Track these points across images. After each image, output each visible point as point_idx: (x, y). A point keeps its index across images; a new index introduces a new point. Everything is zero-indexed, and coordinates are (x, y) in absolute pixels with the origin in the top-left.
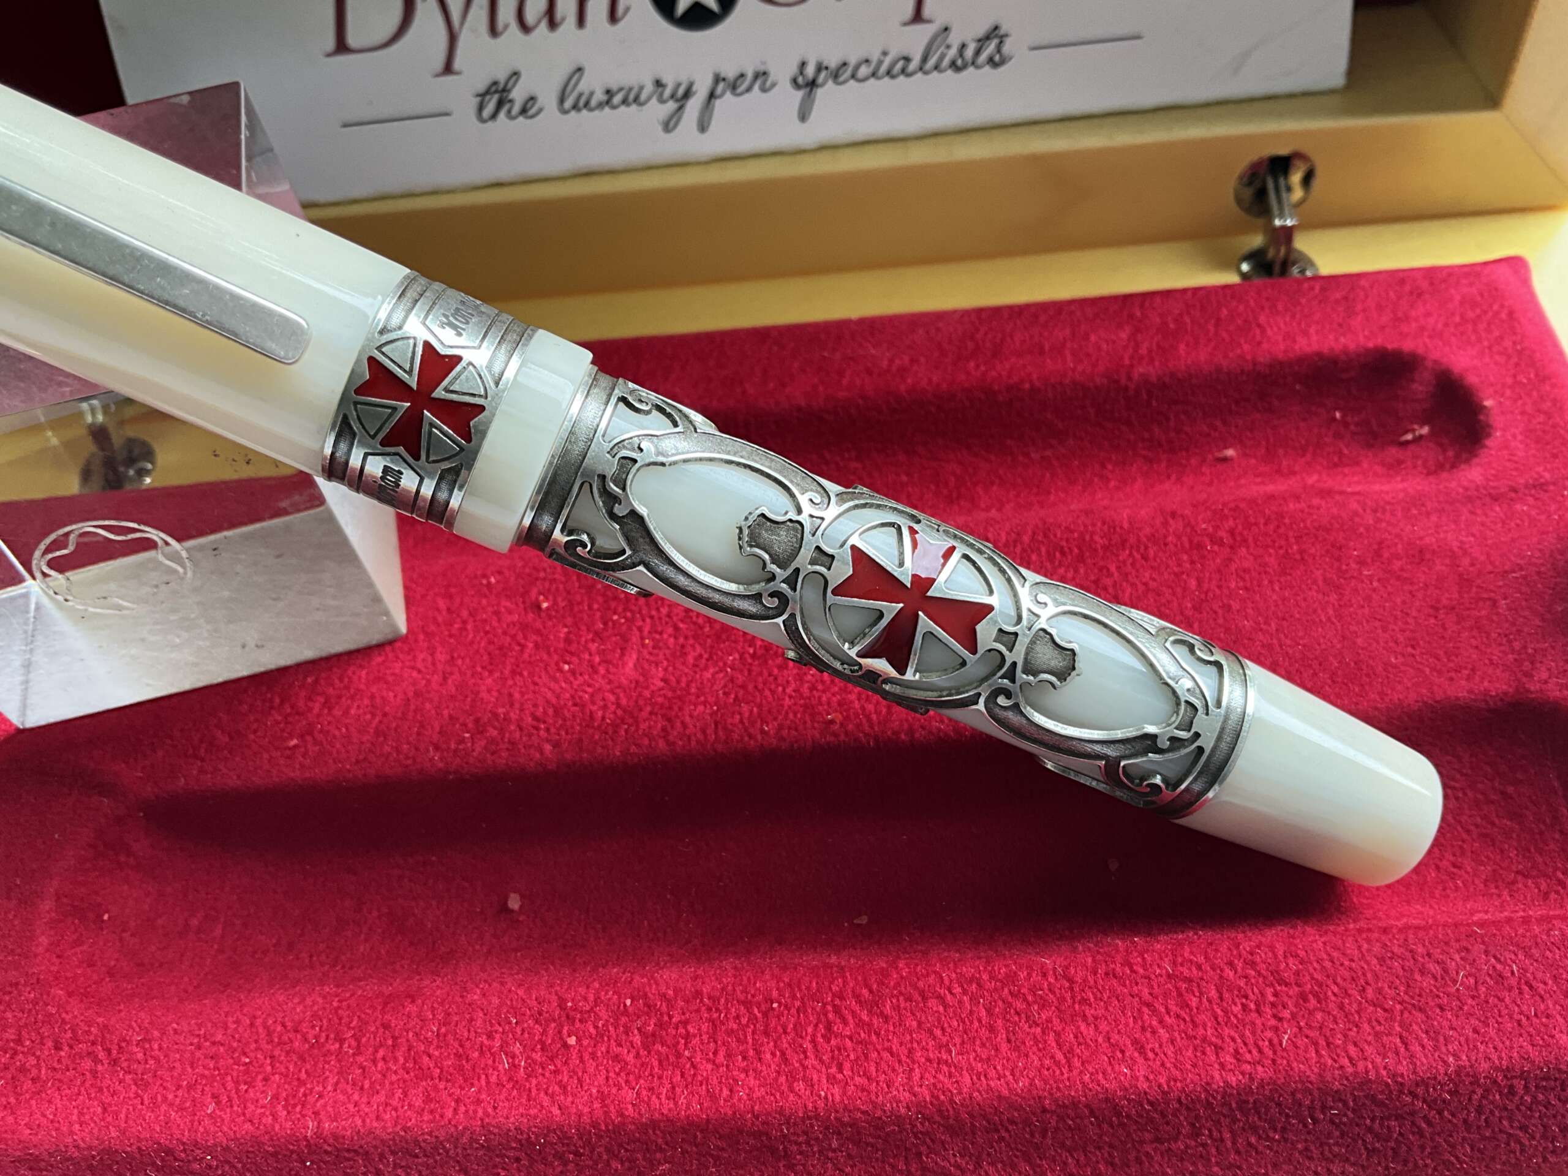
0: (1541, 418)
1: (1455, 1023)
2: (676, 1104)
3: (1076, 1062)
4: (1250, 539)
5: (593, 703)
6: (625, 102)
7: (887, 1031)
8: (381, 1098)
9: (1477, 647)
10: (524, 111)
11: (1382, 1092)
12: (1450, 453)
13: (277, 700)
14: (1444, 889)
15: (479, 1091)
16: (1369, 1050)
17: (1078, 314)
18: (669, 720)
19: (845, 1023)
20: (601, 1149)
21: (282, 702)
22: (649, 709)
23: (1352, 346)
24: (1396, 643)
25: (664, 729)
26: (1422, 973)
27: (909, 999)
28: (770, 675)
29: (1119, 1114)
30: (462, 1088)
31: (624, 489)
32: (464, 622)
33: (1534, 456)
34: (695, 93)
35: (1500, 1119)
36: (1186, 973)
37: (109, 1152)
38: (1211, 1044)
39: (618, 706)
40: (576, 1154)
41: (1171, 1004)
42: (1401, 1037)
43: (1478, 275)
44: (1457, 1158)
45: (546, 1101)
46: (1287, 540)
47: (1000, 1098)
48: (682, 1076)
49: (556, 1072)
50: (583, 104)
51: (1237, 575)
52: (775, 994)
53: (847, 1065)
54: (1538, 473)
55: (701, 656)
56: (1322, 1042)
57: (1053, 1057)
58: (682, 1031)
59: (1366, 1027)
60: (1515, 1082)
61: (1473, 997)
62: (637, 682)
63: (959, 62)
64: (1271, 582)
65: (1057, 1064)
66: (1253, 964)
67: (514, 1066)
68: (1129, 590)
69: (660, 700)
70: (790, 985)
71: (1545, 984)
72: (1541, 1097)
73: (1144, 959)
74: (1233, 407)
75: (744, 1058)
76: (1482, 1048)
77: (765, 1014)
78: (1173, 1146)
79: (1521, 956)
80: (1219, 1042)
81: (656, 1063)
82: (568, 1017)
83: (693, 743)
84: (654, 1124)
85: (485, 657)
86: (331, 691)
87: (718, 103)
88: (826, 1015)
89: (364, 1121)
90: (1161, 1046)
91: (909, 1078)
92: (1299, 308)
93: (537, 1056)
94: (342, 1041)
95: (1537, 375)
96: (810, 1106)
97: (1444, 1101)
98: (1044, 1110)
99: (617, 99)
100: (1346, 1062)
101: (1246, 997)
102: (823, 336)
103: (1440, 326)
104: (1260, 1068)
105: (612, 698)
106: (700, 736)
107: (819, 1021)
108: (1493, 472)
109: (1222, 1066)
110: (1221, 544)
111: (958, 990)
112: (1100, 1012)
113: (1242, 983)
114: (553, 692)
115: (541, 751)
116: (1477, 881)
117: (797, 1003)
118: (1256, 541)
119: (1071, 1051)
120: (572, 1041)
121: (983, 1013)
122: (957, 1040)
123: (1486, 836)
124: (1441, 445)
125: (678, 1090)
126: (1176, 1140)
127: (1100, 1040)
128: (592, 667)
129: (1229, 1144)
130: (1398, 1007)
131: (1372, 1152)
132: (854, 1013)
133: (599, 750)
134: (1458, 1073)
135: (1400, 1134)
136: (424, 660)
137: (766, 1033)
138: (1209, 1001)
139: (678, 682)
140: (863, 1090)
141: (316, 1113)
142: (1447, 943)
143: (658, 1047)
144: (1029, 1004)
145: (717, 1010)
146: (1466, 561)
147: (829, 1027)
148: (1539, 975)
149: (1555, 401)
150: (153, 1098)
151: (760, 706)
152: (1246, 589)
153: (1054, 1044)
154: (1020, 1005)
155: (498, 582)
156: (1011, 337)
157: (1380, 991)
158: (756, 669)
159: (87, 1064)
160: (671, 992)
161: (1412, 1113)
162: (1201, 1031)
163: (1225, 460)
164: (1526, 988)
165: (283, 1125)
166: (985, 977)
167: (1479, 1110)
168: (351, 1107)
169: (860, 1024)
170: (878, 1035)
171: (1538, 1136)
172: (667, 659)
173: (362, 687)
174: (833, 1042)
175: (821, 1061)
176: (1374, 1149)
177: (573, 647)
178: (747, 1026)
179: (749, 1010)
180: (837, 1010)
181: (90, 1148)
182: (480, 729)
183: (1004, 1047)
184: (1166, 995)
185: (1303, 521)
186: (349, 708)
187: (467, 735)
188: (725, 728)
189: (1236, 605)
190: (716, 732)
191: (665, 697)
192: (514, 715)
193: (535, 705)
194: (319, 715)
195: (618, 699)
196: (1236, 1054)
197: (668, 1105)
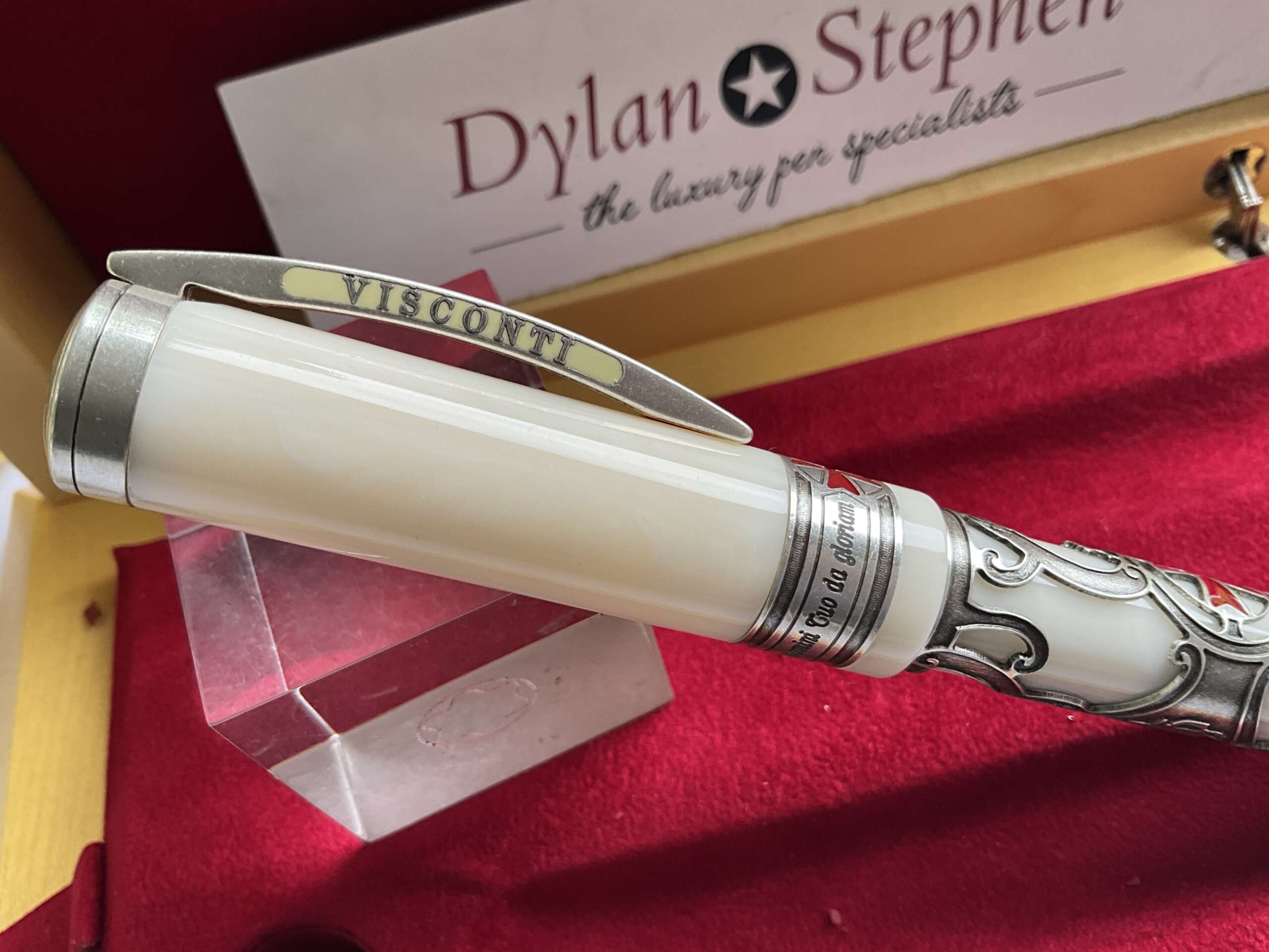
5: (861, 735)
6: (707, 193)
10: (624, 215)
13: (589, 780)
18: (934, 742)
22: (911, 734)
32: (722, 679)
34: (765, 177)
39: (884, 735)
50: (672, 201)
62: (891, 711)
63: (979, 115)
69: (918, 724)
85: (752, 709)
87: (784, 182)
99: (701, 192)
105: (875, 728)
106: (965, 752)
114: (823, 731)
128: (846, 701)
133: (884, 779)
136: (700, 720)
139: (927, 705)
151: (1005, 716)
172: (908, 686)
173: (657, 753)
182: (773, 776)
186: (654, 775)
187: (766, 783)
188: (984, 741)
190: (978, 746)
191: (921, 720)
192: (798, 758)
193: (812, 746)
194: (631, 786)
195: (880, 729)
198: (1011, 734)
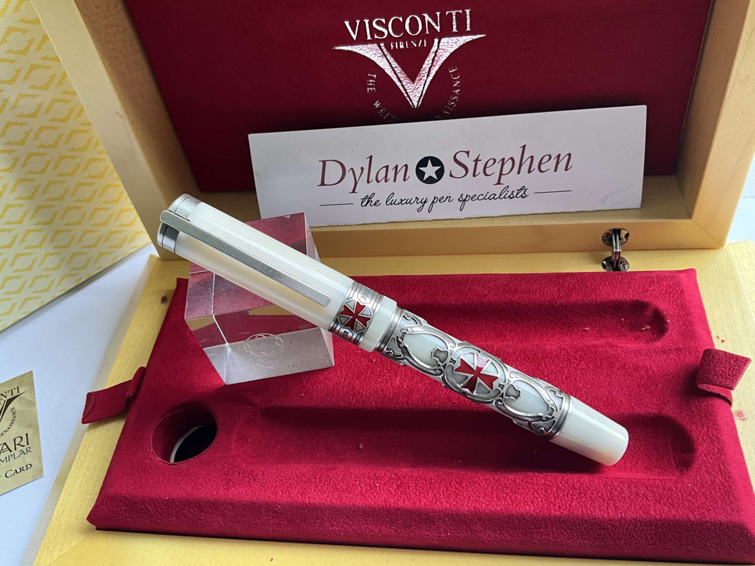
0: (684, 327)
1: (622, 505)
2: (405, 504)
3: (514, 504)
4: (586, 359)
5: (387, 391)
6: (406, 203)
7: (463, 491)
8: (326, 495)
9: (649, 398)
10: (375, 204)
11: (599, 521)
12: (655, 336)
13: (298, 382)
14: (631, 469)
15: (352, 496)
16: (597, 509)
17: (543, 280)
18: (408, 398)
19: (452, 487)
20: (384, 515)
21: (300, 383)
22: (402, 394)
23: (628, 299)
24: (625, 395)
25: (406, 401)
26: (615, 490)
27: (470, 483)
28: (438, 387)
29: (525, 520)
30: (348, 494)
31: (403, 340)
32: (351, 364)
33: (680, 340)
34: (428, 202)
35: (633, 533)
36: (548, 484)
37: (253, 503)
38: (553, 503)
39: (394, 392)
40: (377, 515)
41: (543, 492)
42: (606, 507)
43: (674, 277)
44: (620, 543)
45: (370, 500)
46: (597, 360)
47: (492, 511)
48: (407, 497)
49: (373, 493)
50: (393, 203)
51: (580, 370)
52: (433, 478)
53: (451, 499)
54: (679, 345)
55: (418, 380)
56: (584, 506)
57: (508, 502)
58: (407, 485)
59: (597, 503)
60: (637, 523)
61: (629, 499)
62: (399, 386)
63: (512, 196)
64: (590, 373)
65: (509, 504)
66: (567, 483)
67: (362, 490)
68: (547, 371)
69: (406, 392)
70: (437, 476)
71: (651, 497)
72: (645, 528)
73: (537, 479)
74: (589, 314)
75: (424, 494)
76: (629, 512)
77: (430, 483)
78: (540, 531)
79: (645, 489)
80: (555, 503)
81: (400, 493)
82: (377, 478)
83: (415, 406)
84: (399, 509)
85: (357, 375)
86: (313, 381)
87: (434, 205)
88: (447, 485)
89: (321, 500)
90: (538, 502)
91: (468, 504)
92: (613, 284)
93: (368, 488)
94: (316, 479)
95: (686, 313)
96: (441, 509)
97: (617, 526)
98: (504, 517)
99: (404, 202)
100: (590, 512)
101: (564, 492)
102: (462, 282)
103: (658, 294)
104: (565, 511)
105: (392, 390)
106: (417, 404)
107: (445, 486)
108: (665, 344)
109: (555, 510)
110: (576, 359)
111: (484, 482)
112: (523, 492)
113: (564, 488)
114: (375, 386)
115: (371, 404)
116: (641, 467)
117: (439, 481)
118: (587, 359)
119: (513, 501)
120: (378, 485)
121: (490, 489)
122: (482, 495)
123: (647, 455)
124: (653, 333)
125: (405, 501)
126: (541, 529)
127: (522, 499)
128: (387, 380)
129: (555, 532)
130: (607, 499)
131: (596, 538)
132: (454, 485)
134: (621, 519)
135: (604, 534)
136: (339, 374)
137: (430, 488)
138: (554, 492)
139: (411, 387)
140: (455, 506)
141: (309, 497)
142: (624, 483)
143: (401, 489)
144: (503, 488)
145: (417, 481)
146: (651, 372)
147: (447, 488)
148: (649, 494)
149: (690, 322)
150: (265, 490)
151: (434, 396)
152: (582, 374)
153: (509, 499)
154: (501, 488)
155: (361, 352)
156: (521, 287)
157: (602, 494)
158: (434, 385)
159: (247, 479)
160: (405, 475)
161: (608, 528)
162: (550, 500)
163: (586, 330)
164: (645, 498)
165: (300, 499)
166: (492, 479)
167: (627, 530)
168: (318, 497)
169: (456, 488)
170: (461, 492)
171: (644, 539)
173: (322, 380)
174: (448, 492)
175: (445, 497)
176: (597, 538)
177: (382, 374)
178: (425, 485)
179: (426, 482)
180: (450, 484)
181: (248, 502)
182: (354, 396)
183: (495, 499)
184: (542, 489)
185: (603, 355)
186: (318, 386)
187: (351, 397)
188: (424, 402)
189: (578, 379)
190: (421, 403)
191: (407, 391)
192: (364, 393)
193: (370, 390)
194: (310, 388)
195: (394, 390)
196: (559, 507)
197: (402, 504)
198: (433, 402)
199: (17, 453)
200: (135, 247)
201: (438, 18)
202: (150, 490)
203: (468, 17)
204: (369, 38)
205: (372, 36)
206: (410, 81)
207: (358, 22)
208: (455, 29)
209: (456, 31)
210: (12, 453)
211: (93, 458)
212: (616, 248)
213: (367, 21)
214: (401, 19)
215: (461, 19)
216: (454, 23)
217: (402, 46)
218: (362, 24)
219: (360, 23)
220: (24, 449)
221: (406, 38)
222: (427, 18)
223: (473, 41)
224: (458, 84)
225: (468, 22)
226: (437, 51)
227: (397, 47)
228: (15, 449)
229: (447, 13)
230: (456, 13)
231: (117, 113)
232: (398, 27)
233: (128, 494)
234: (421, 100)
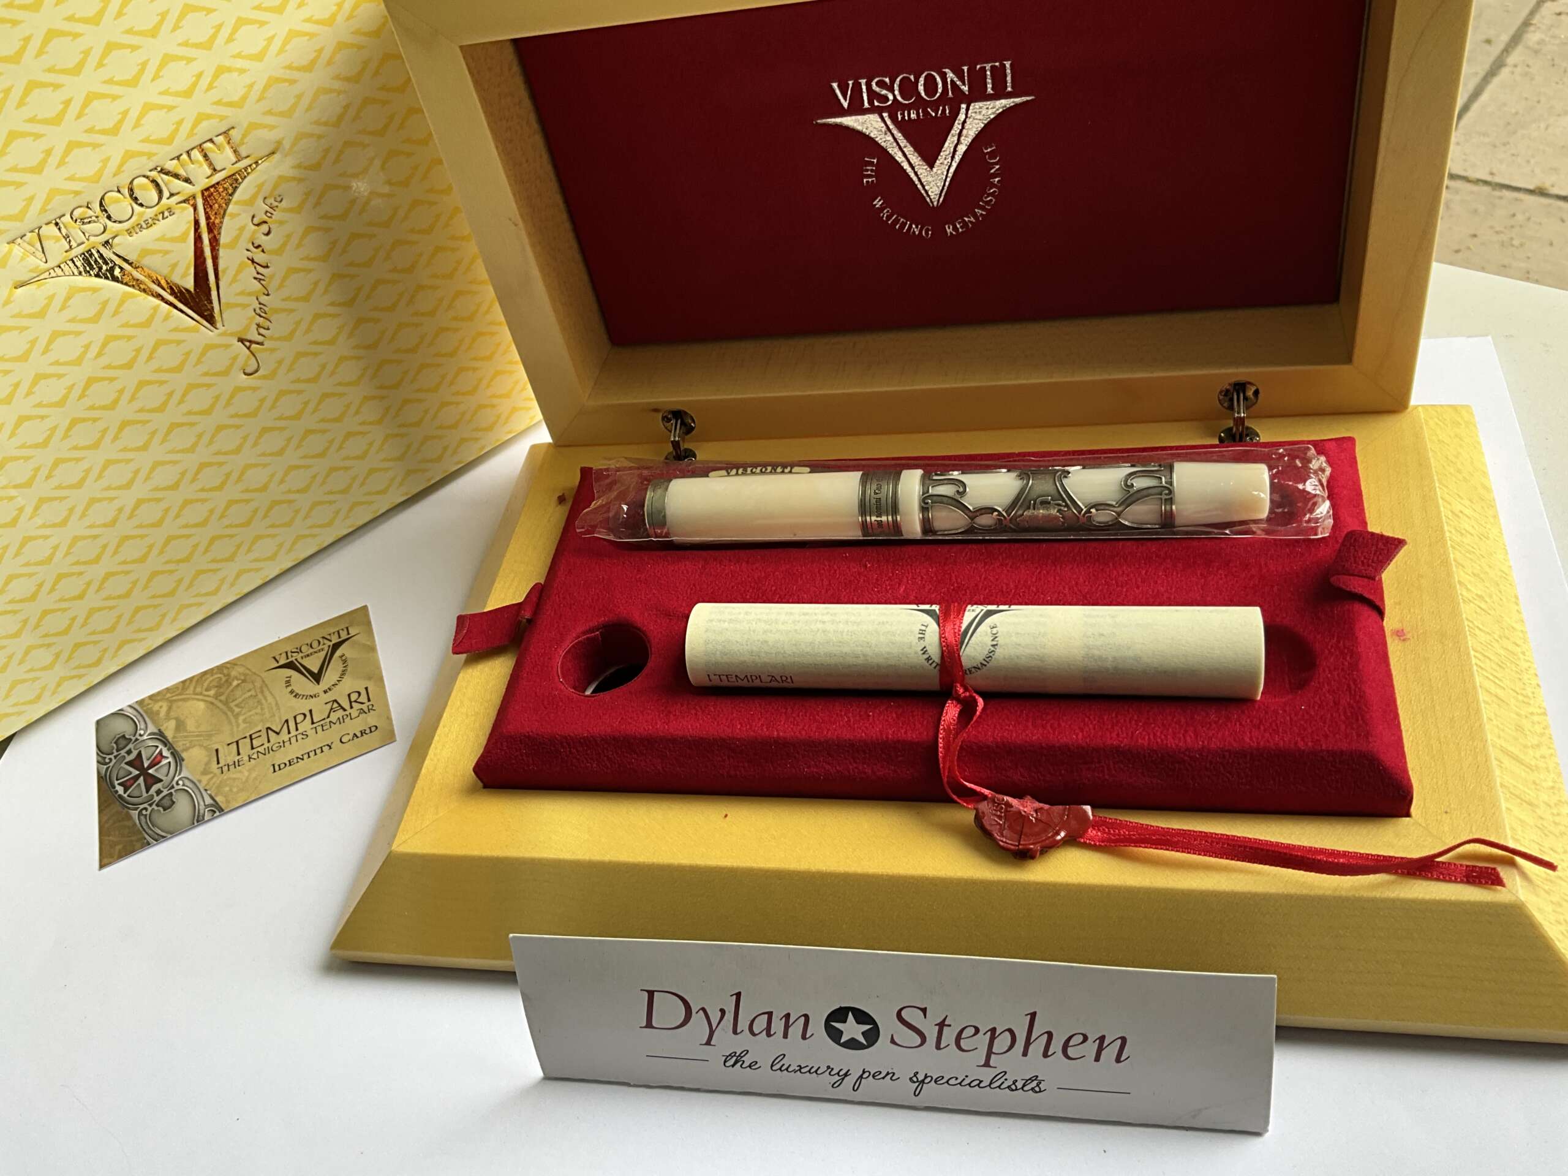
3: (1057, 734)
7: (987, 719)
8: (801, 727)
11: (1172, 753)
15: (836, 726)
20: (879, 750)
26: (1198, 715)
29: (1070, 752)
30: (830, 725)
32: (836, 570)
35: (1220, 768)
37: (702, 738)
38: (1109, 731)
40: (870, 750)
41: (1097, 717)
42: (1183, 734)
45: (860, 732)
47: (1026, 742)
48: (910, 727)
49: (864, 723)
57: (1048, 731)
58: (911, 713)
60: (1225, 754)
61: (1216, 724)
65: (1049, 733)
67: (849, 721)
71: (1246, 722)
72: (1236, 761)
76: (1214, 740)
79: (1240, 712)
81: (901, 723)
82: (870, 706)
84: (898, 741)
90: (1090, 730)
93: (858, 717)
94: (787, 709)
97: (1197, 758)
98: (1043, 748)
100: (1159, 741)
104: (1125, 740)
109: (1112, 739)
111: (1016, 708)
119: (1055, 729)
120: (871, 713)
122: (1013, 723)
126: (1092, 763)
129: (1112, 767)
130: (1185, 725)
131: (1168, 775)
134: (1203, 748)
135: (1179, 768)
138: (1112, 717)
141: (778, 730)
143: (903, 718)
146: (1265, 570)
148: (1245, 719)
150: (718, 723)
153: (1049, 727)
157: (1179, 719)
158: (953, 595)
161: (1185, 762)
164: (1238, 723)
165: (765, 732)
167: (1211, 763)
168: (790, 729)
170: (984, 719)
171: (1235, 776)
176: (1170, 775)
181: (696, 737)
196: (1118, 735)
197: (904, 736)
199: (354, 713)
200: (510, 432)
201: (966, 74)
202: (562, 726)
203: (1008, 71)
204: (866, 105)
205: (871, 102)
206: (926, 167)
207: (851, 83)
208: (990, 90)
209: (992, 92)
210: (347, 713)
211: (473, 703)
212: (1239, 413)
213: (863, 81)
214: (912, 77)
215: (999, 75)
216: (989, 81)
217: (913, 116)
218: (857, 87)
219: (853, 84)
220: (364, 707)
221: (920, 103)
222: (950, 75)
223: (1017, 105)
224: (997, 170)
225: (1009, 79)
226: (964, 122)
227: (906, 118)
228: (351, 707)
229: (978, 67)
230: (991, 66)
231: (510, 220)
232: (908, 89)
233: (532, 732)
234: (943, 194)
